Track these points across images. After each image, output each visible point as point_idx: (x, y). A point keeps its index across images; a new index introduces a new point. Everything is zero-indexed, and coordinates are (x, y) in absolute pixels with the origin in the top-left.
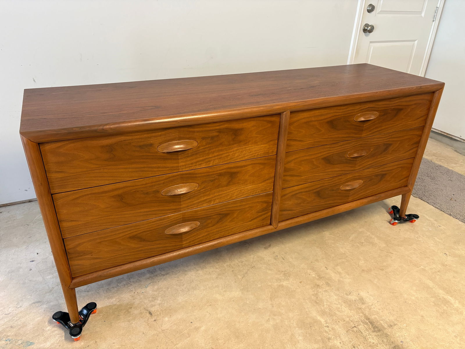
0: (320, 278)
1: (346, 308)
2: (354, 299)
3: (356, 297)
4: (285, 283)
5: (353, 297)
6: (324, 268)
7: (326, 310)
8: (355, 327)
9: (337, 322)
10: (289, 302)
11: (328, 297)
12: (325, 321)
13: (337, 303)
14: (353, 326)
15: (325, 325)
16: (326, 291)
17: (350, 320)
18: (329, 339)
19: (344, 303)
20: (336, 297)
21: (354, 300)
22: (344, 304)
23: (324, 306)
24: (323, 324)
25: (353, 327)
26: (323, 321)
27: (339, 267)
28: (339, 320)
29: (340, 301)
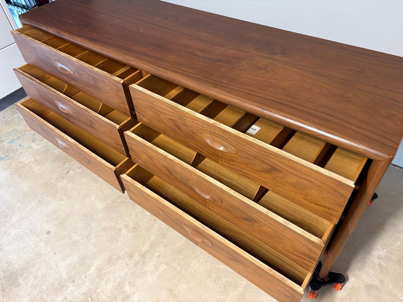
0: (143, 255)
1: (112, 286)
2: (126, 290)
3: (129, 291)
4: (124, 231)
5: (127, 289)
6: (157, 254)
7: (103, 271)
8: (92, 299)
9: (93, 283)
10: (104, 242)
11: (121, 268)
12: (91, 274)
13: (116, 278)
14: (93, 297)
15: (87, 275)
16: (127, 265)
17: (99, 293)
18: (73, 282)
19: (118, 284)
20: (122, 274)
21: (124, 291)
22: (116, 283)
23: (108, 268)
24: (87, 273)
25: (91, 297)
26: (91, 271)
27: (165, 266)
28: (95, 284)
29: (119, 279)
